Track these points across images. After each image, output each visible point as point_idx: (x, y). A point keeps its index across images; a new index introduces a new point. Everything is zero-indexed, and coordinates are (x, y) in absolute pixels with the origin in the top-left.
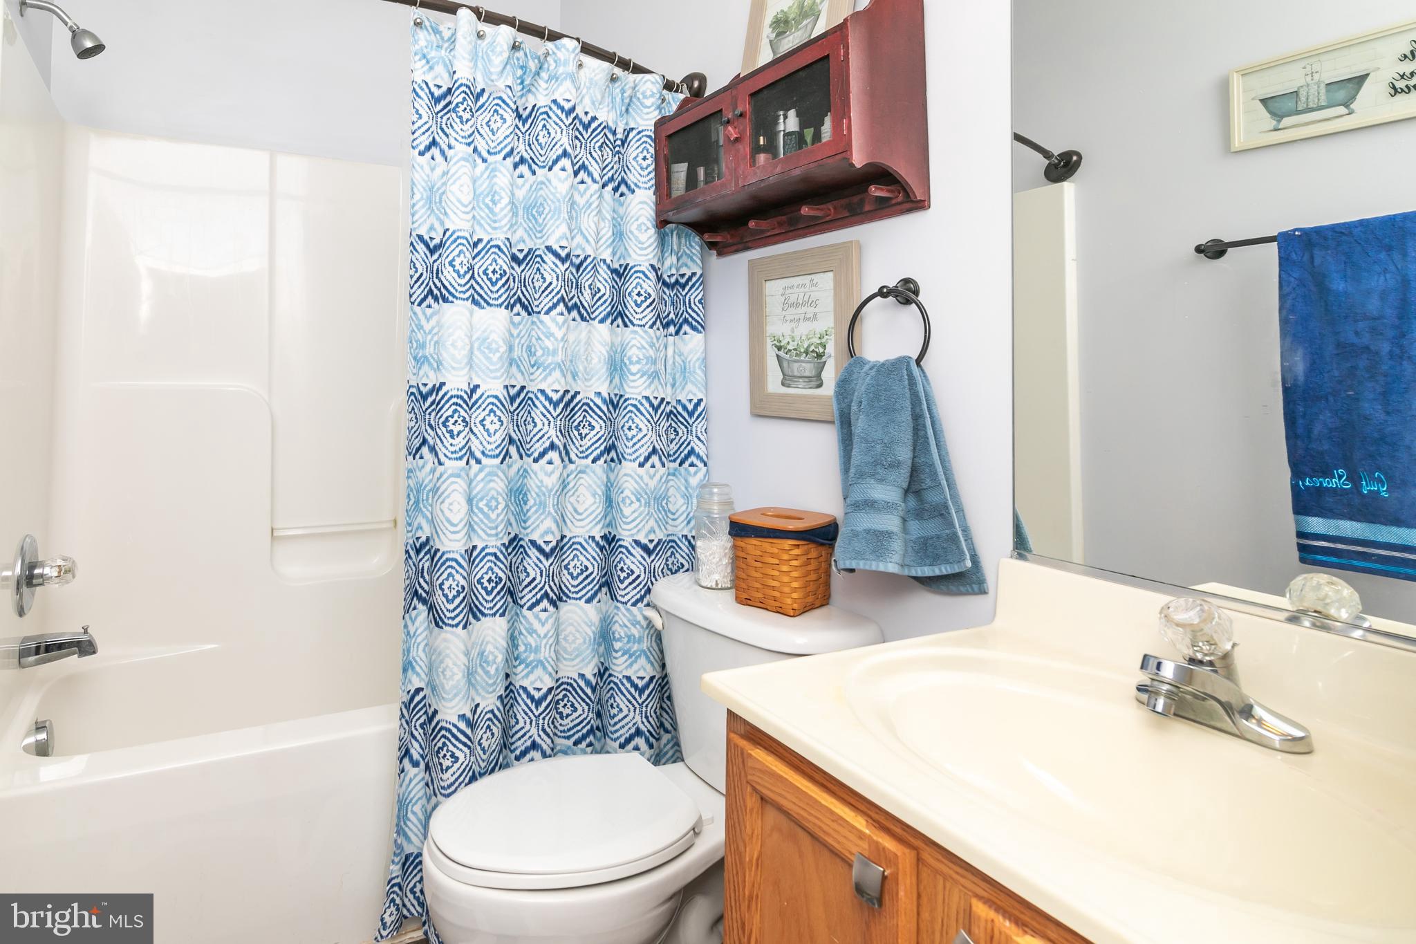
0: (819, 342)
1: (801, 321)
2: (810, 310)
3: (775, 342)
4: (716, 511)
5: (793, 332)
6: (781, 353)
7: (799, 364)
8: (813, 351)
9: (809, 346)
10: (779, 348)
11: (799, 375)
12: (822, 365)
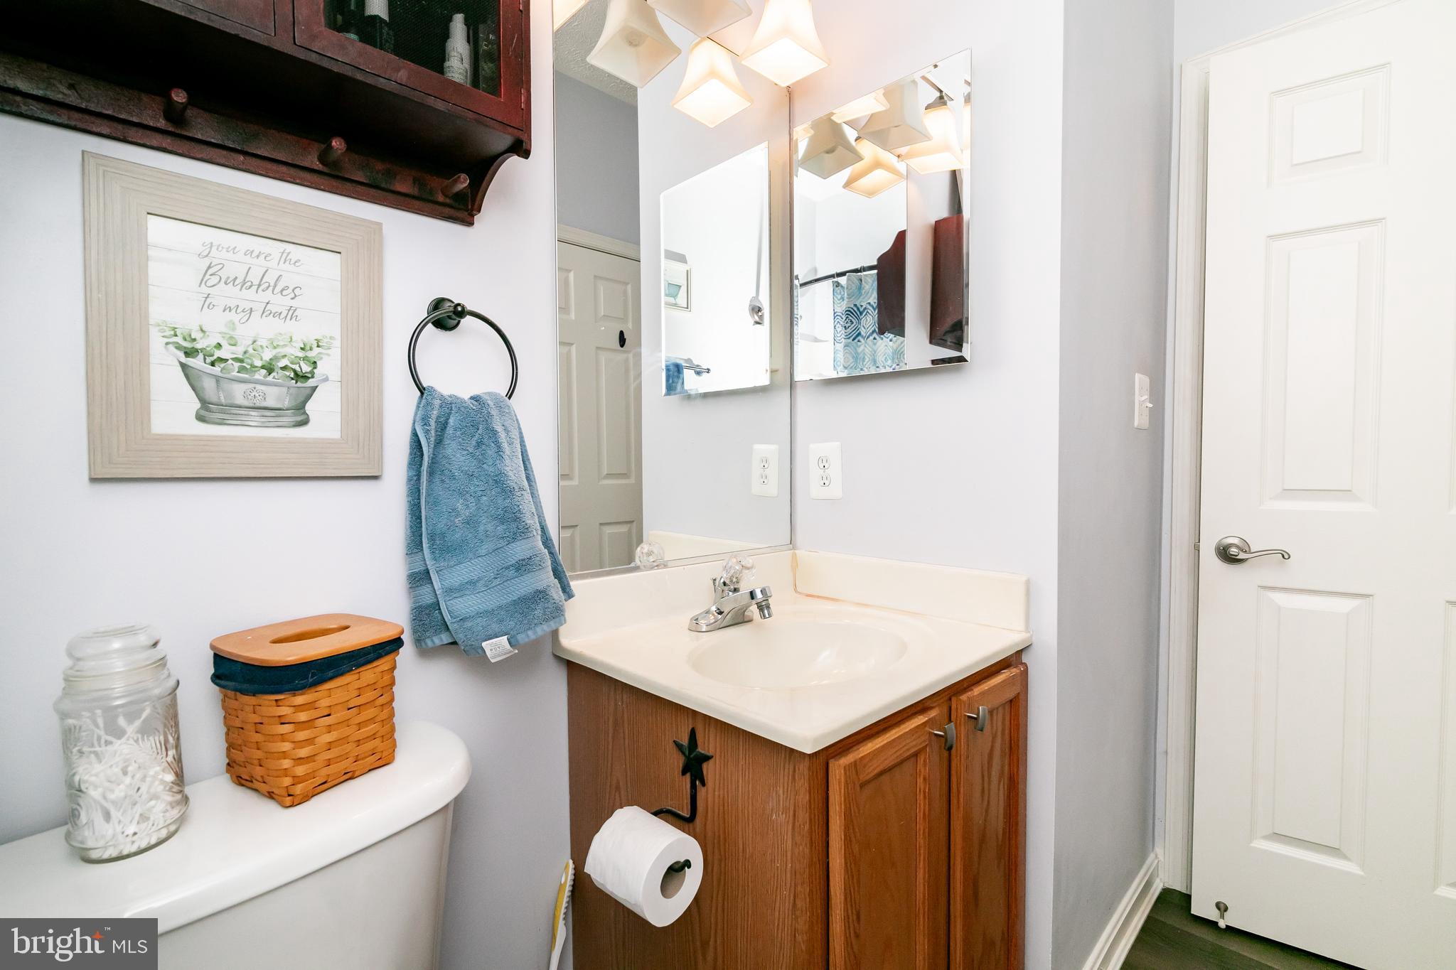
0: (301, 354)
1: (256, 315)
2: (281, 303)
3: (179, 340)
4: (117, 693)
5: (234, 329)
6: (197, 362)
7: (253, 385)
8: (284, 368)
9: (276, 358)
10: (189, 353)
11: (246, 403)
12: (308, 391)
